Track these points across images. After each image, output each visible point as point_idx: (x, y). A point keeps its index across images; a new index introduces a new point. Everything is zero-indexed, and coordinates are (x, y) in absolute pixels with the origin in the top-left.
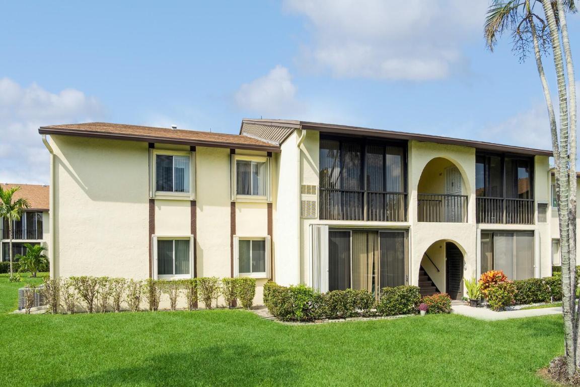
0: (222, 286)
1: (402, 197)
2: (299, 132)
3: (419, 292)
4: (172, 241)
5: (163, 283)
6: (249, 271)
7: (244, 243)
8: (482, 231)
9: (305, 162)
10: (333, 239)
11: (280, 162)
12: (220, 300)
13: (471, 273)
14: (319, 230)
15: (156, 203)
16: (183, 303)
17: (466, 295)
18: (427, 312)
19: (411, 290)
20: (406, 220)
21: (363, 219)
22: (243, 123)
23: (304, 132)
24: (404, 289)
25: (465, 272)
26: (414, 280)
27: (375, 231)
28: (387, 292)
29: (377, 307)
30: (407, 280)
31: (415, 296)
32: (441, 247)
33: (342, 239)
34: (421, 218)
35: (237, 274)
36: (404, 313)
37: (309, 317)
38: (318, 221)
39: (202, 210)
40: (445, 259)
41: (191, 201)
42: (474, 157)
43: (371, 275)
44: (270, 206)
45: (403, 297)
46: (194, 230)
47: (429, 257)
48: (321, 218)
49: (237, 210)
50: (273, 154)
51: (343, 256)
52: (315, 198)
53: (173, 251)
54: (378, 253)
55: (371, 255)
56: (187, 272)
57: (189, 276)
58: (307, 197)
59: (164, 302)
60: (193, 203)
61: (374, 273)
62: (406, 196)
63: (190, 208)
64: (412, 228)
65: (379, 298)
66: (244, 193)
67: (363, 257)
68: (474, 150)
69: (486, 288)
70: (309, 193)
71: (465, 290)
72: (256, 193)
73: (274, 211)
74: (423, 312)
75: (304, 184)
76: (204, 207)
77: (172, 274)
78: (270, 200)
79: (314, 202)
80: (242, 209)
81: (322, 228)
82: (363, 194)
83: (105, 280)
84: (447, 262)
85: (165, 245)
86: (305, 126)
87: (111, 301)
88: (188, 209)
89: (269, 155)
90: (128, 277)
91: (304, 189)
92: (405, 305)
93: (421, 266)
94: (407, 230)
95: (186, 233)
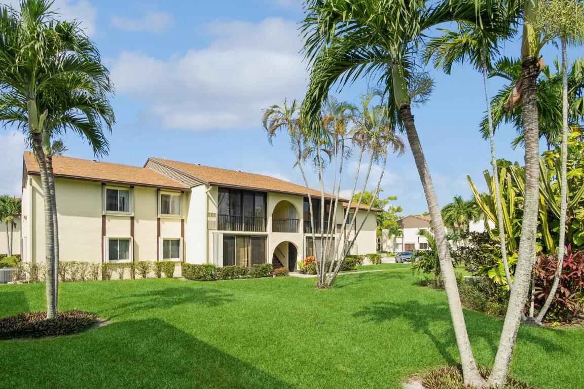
0: (153, 266)
1: (263, 220)
2: (207, 186)
3: (273, 267)
4: (117, 240)
5: (111, 264)
6: (169, 258)
7: (166, 242)
8: (307, 237)
9: (210, 201)
10: (225, 240)
11: (190, 197)
12: (152, 274)
13: (301, 257)
14: (218, 235)
15: (106, 217)
16: (127, 275)
17: (298, 269)
18: (277, 276)
19: (268, 265)
20: (266, 231)
21: (242, 230)
22: (148, 161)
23: (211, 187)
24: (264, 265)
25: (298, 257)
26: (270, 260)
27: (249, 237)
28: (255, 267)
29: (251, 274)
30: (266, 261)
31: (270, 269)
32: (286, 245)
33: (230, 240)
34: (274, 230)
35: (161, 259)
36: (264, 277)
37: (213, 278)
38: (217, 231)
39: (138, 222)
40: (288, 251)
41: (131, 217)
42: (303, 200)
43: (246, 259)
44: (183, 221)
45: (264, 269)
46: (132, 234)
47: (278, 249)
48: (218, 229)
49: (161, 223)
50: (185, 193)
51: (230, 249)
52: (215, 219)
53: (117, 246)
54: (250, 248)
55: (246, 249)
56: (128, 258)
57: (130, 260)
58: (210, 219)
59: (115, 276)
60: (132, 219)
61: (248, 258)
62: (266, 220)
63: (130, 221)
64: (269, 235)
65: (251, 269)
66: (165, 213)
67: (242, 250)
68: (303, 197)
69: (307, 264)
70: (212, 216)
71: (298, 266)
72: (173, 213)
73: (185, 223)
74: (274, 276)
75: (209, 212)
76: (140, 221)
77: (117, 259)
78: (184, 217)
79: (215, 222)
80: (165, 222)
81: (219, 234)
82: (242, 217)
83: (74, 263)
84: (289, 252)
85: (113, 242)
86: (212, 184)
87: (78, 276)
88: (129, 222)
89: (183, 192)
90: (90, 261)
91: (209, 215)
92: (265, 273)
93: (274, 254)
94: (266, 236)
95: (127, 235)
